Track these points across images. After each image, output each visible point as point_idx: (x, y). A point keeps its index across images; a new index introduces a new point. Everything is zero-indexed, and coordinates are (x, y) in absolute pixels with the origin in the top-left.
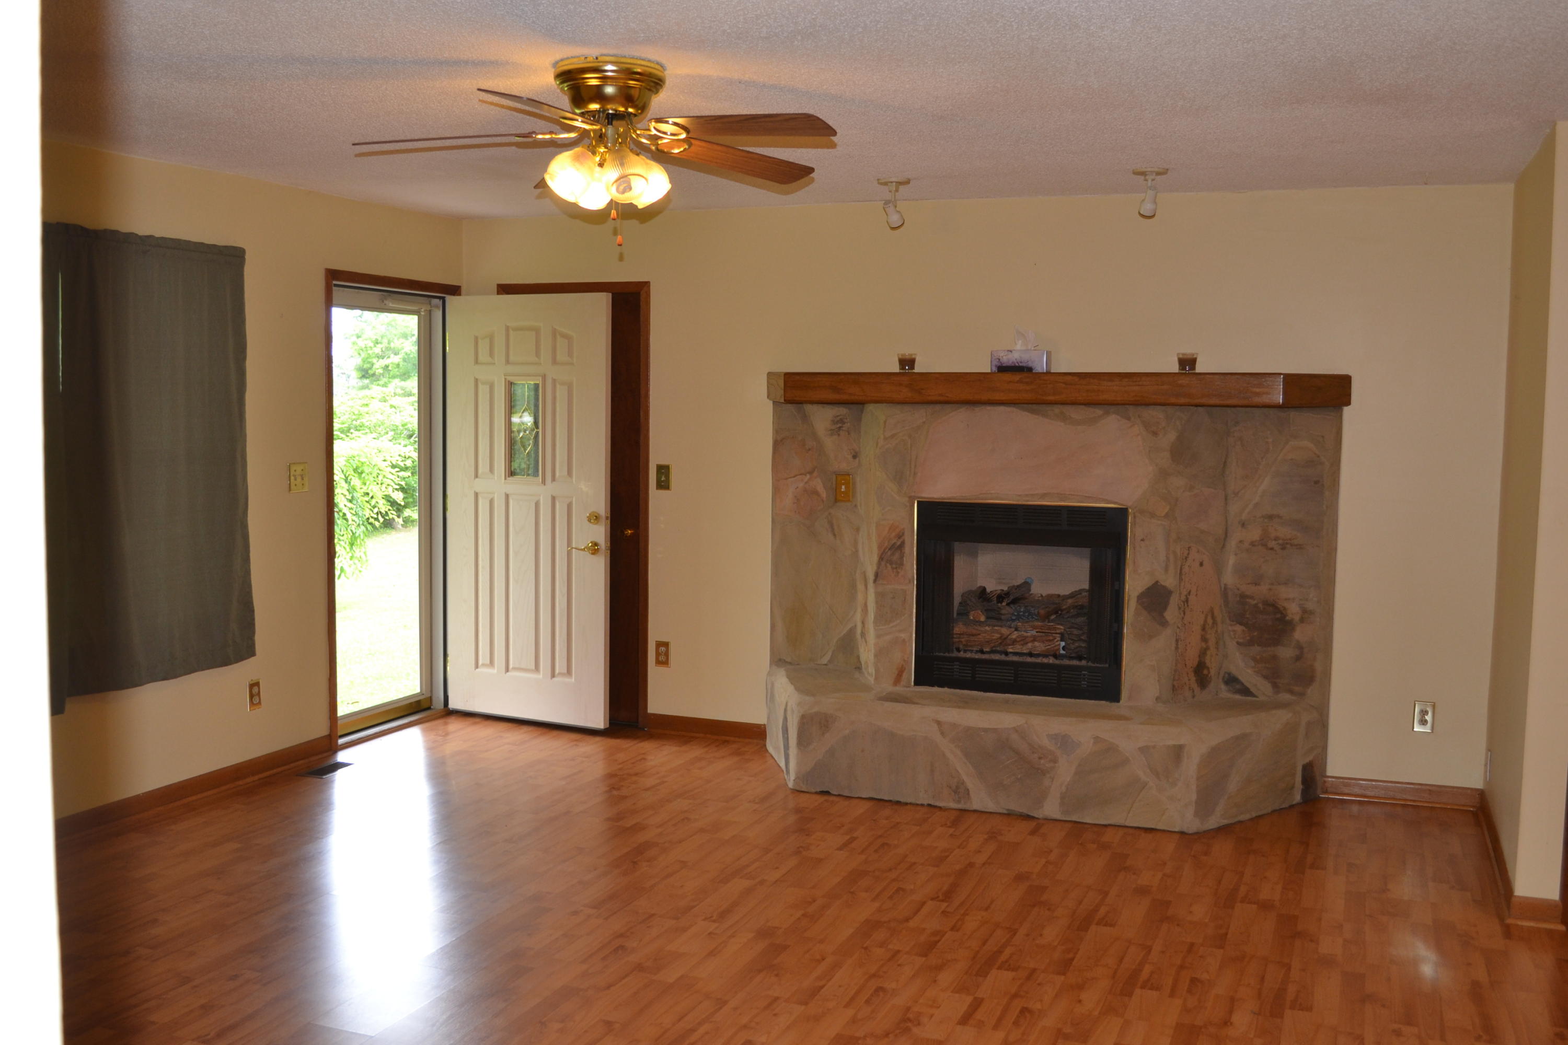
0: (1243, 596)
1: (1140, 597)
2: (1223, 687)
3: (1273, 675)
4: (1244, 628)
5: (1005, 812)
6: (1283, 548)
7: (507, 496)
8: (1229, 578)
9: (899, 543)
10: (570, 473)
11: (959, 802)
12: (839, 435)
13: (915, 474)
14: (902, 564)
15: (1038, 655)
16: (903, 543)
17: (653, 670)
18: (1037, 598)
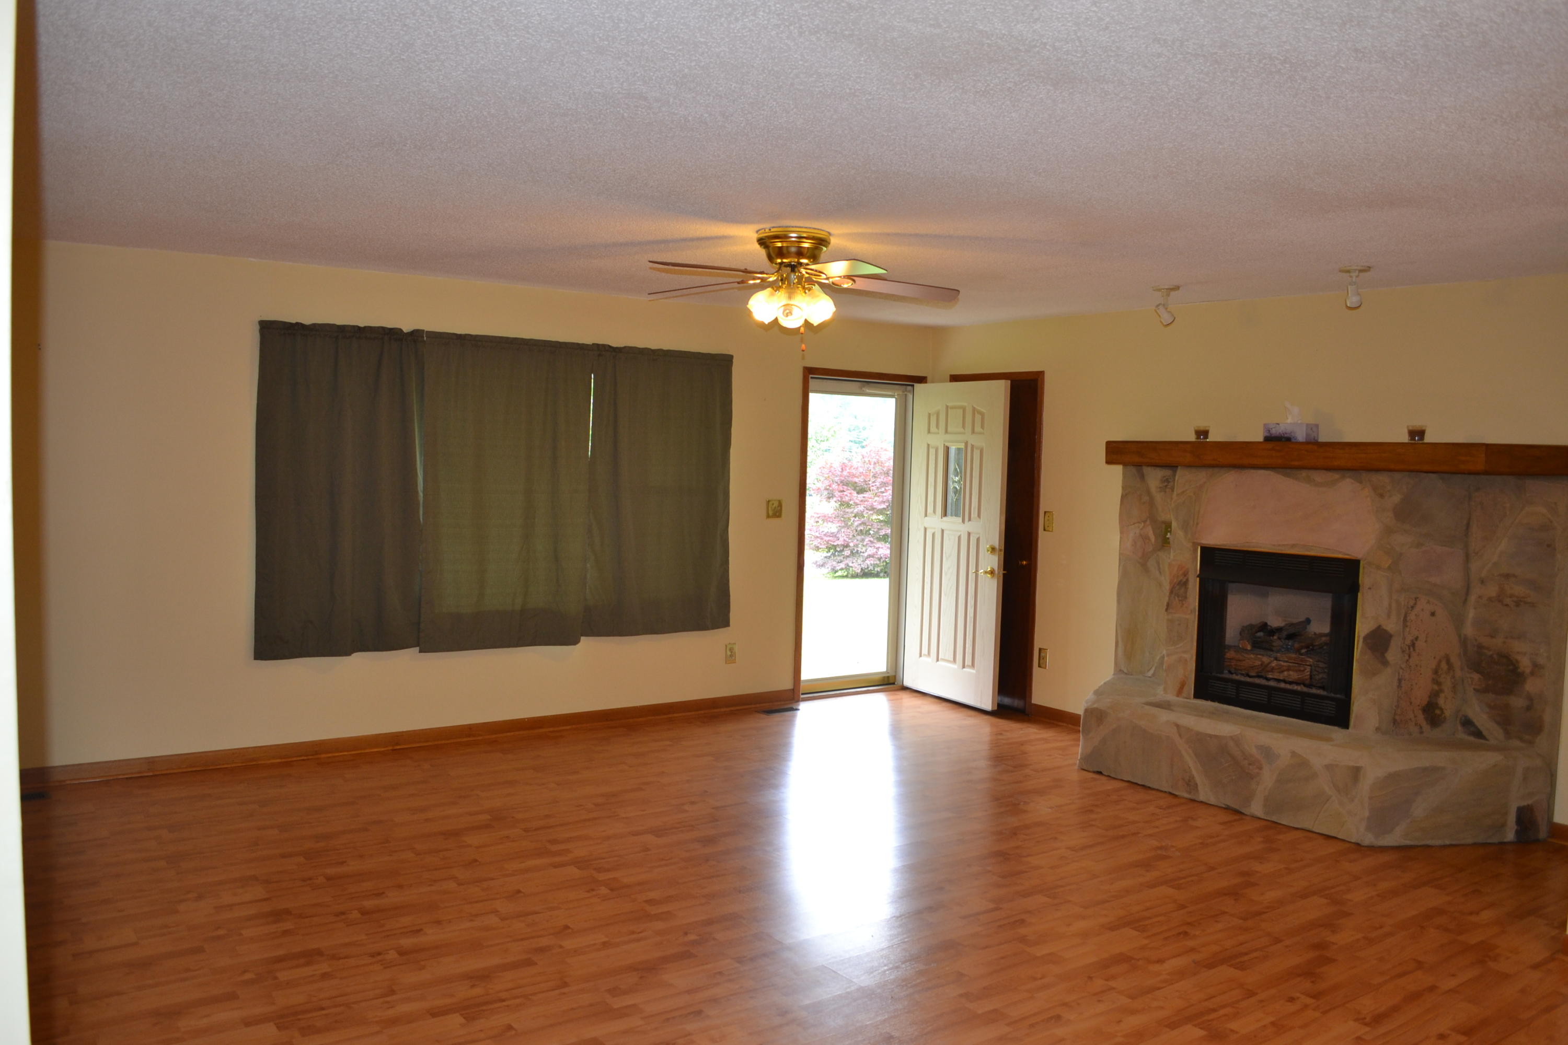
0: (1480, 647)
1: (1365, 638)
2: (1460, 728)
3: (1505, 719)
4: (1480, 676)
5: (1224, 806)
6: (1517, 604)
7: (943, 531)
8: (1469, 630)
9: (1184, 580)
10: (979, 516)
11: (1190, 793)
12: (1165, 492)
13: (1197, 524)
14: (1186, 598)
15: (1291, 683)
16: (1187, 580)
17: (1036, 670)
18: (1310, 636)
